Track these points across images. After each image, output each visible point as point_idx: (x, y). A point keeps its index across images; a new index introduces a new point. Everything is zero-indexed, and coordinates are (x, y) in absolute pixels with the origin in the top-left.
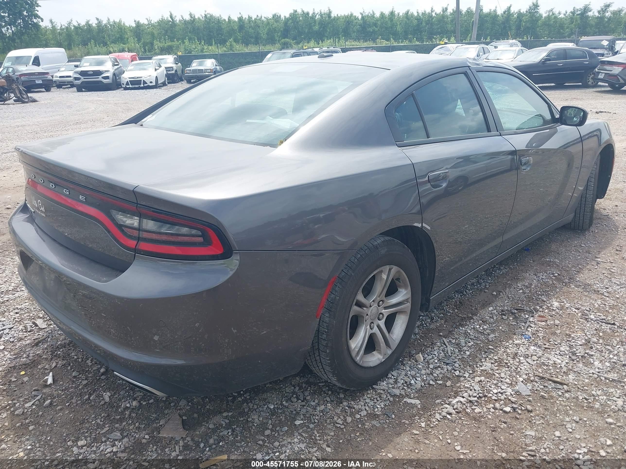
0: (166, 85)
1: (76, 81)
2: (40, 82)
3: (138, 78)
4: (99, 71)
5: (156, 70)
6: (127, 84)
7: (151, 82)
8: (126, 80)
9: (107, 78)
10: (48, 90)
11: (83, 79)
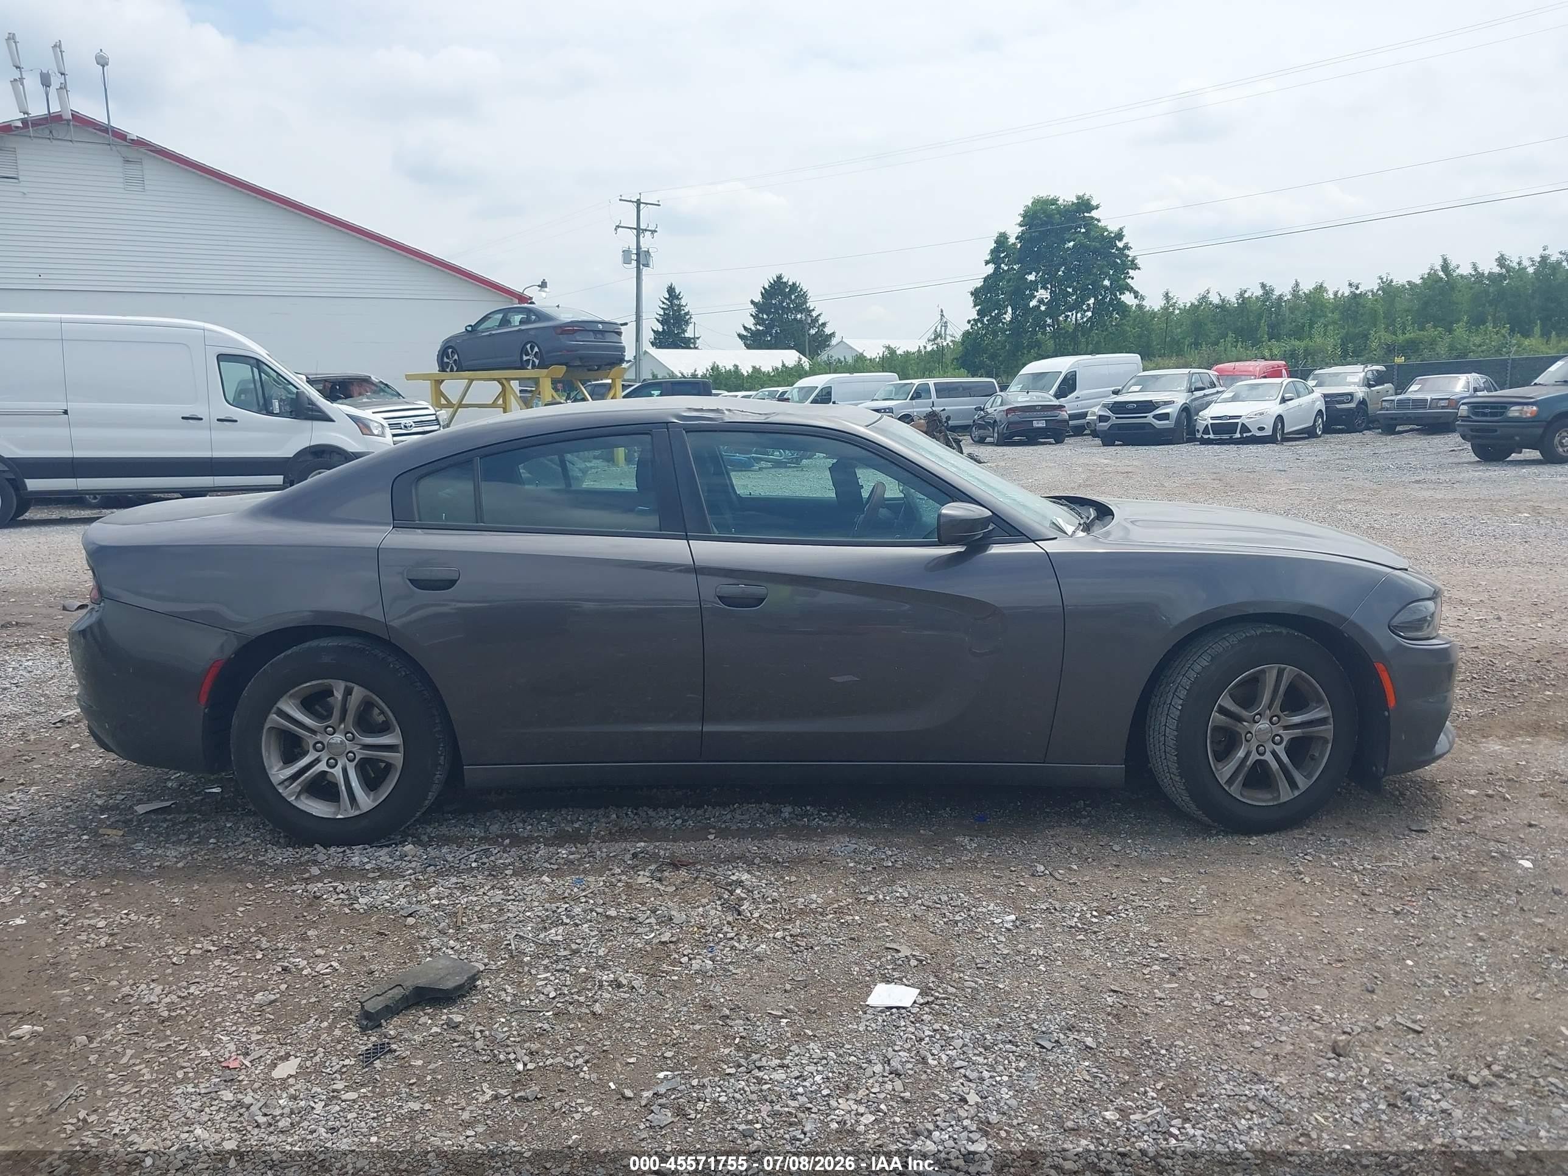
0: (1317, 436)
1: (1101, 424)
2: (1042, 424)
3: (1231, 417)
4: (1151, 401)
5: (1284, 400)
6: (1206, 431)
7: (1261, 429)
8: (1205, 423)
9: (1166, 416)
10: (1059, 441)
11: (1114, 419)
